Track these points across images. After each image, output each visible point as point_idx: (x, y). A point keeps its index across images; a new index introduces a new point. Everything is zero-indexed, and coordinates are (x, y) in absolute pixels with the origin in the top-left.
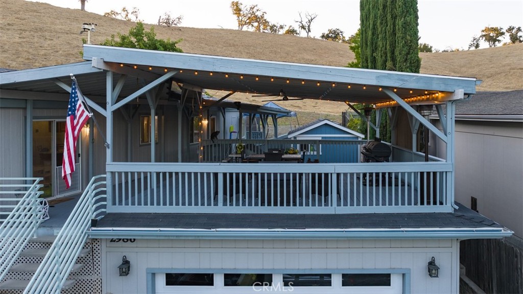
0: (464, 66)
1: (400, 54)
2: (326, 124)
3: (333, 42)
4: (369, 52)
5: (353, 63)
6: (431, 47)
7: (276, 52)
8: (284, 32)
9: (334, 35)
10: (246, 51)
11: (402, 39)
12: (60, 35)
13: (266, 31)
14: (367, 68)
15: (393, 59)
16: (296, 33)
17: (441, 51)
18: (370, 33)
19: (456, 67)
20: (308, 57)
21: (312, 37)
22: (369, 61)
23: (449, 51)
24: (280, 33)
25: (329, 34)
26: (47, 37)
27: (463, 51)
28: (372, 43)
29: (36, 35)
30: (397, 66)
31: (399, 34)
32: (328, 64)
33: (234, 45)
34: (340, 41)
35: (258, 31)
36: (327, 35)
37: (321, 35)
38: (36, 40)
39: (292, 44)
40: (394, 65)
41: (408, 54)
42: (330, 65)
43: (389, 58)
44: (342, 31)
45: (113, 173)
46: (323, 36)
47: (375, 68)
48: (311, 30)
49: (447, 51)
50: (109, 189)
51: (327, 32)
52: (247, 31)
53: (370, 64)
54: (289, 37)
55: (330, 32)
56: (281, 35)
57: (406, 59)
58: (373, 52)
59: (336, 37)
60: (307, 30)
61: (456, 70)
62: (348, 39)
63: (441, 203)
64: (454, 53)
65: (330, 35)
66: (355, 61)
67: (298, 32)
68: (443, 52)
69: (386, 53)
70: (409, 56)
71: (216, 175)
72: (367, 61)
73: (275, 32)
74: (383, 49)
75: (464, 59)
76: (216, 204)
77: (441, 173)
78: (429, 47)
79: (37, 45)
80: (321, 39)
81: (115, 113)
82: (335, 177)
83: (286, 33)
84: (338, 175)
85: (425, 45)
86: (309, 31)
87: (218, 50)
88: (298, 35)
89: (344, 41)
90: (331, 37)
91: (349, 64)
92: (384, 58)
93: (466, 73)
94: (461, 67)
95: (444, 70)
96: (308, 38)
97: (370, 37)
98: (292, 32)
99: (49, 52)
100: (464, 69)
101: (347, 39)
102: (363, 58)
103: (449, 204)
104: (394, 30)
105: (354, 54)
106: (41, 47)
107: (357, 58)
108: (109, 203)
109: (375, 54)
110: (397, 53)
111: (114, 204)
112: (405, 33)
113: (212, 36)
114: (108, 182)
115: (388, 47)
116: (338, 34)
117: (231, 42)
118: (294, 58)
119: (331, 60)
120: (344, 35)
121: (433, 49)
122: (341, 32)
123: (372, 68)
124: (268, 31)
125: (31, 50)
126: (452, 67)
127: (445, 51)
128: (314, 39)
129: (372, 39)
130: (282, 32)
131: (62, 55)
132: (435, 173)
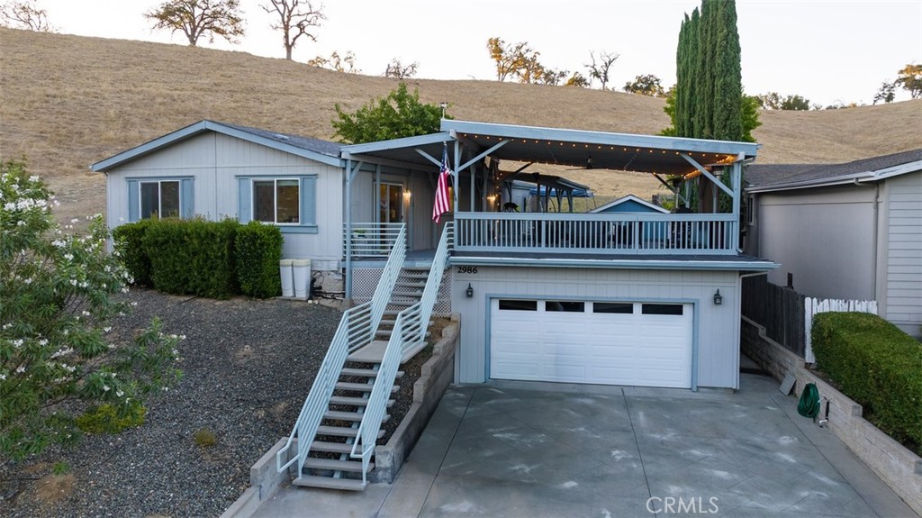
0: (860, 132)
1: (718, 120)
2: (631, 200)
3: (643, 96)
4: (685, 116)
5: (668, 130)
6: (807, 101)
7: (556, 114)
8: (567, 82)
9: (645, 86)
10: (513, 113)
11: (721, 102)
12: (276, 96)
13: (539, 82)
14: (683, 136)
15: (712, 126)
16: (586, 84)
17: (824, 108)
18: (687, 93)
19: (847, 134)
20: (605, 121)
21: (611, 89)
22: (686, 128)
23: (839, 107)
24: (560, 84)
25: (638, 82)
26: (264, 100)
27: (863, 107)
28: (690, 106)
29: (249, 97)
30: (715, 133)
31: (717, 97)
32: (634, 131)
33: (495, 105)
34: (656, 94)
35: (526, 82)
36: (635, 84)
37: (625, 85)
38: (251, 104)
39: (579, 101)
40: (712, 132)
41: (727, 119)
42: (638, 133)
43: (706, 125)
44: (658, 78)
45: (459, 221)
46: (627, 88)
47: (693, 137)
48: (609, 78)
49: (835, 108)
50: (456, 233)
51: (633, 81)
52: (511, 83)
53: (686, 131)
54: (574, 90)
55: (640, 79)
56: (562, 87)
57: (725, 126)
58: (691, 116)
59: (648, 89)
60: (603, 79)
61: (845, 138)
62: (668, 90)
63: (727, 248)
64: (844, 110)
65: (639, 85)
66: (672, 127)
67: (588, 81)
68: (828, 108)
69: (703, 118)
70: (728, 122)
71: (540, 222)
72: (683, 127)
73: (553, 82)
74: (701, 113)
75: (862, 119)
76: (540, 246)
77: (728, 222)
78: (804, 101)
79: (254, 110)
80: (625, 91)
81: (460, 173)
82: (637, 224)
83: (569, 84)
84: (641, 223)
85: (796, 97)
86: (606, 80)
87: (475, 112)
88: (588, 87)
89: (660, 93)
90: (641, 88)
91: (664, 131)
92: (701, 123)
93: (862, 143)
94: (855, 133)
95: (824, 139)
96: (605, 90)
97: (687, 98)
98: (578, 81)
99: (270, 119)
100: (859, 137)
101: (666, 90)
102: (678, 124)
103: (734, 248)
104: (713, 92)
105: (671, 119)
106: (260, 113)
107: (674, 123)
108: (455, 243)
109: (692, 119)
110: (715, 119)
111: (459, 244)
112: (725, 96)
113: (462, 92)
114: (455, 227)
115: (706, 111)
116: (652, 83)
117: (490, 100)
118: (584, 123)
119: (638, 125)
120: (661, 85)
121: (809, 104)
122: (657, 80)
123: (689, 137)
124: (541, 81)
125: (250, 118)
126: (839, 134)
127: (830, 108)
128: (613, 92)
129: (690, 100)
130: (563, 82)
131: (286, 123)
132: (722, 223)
